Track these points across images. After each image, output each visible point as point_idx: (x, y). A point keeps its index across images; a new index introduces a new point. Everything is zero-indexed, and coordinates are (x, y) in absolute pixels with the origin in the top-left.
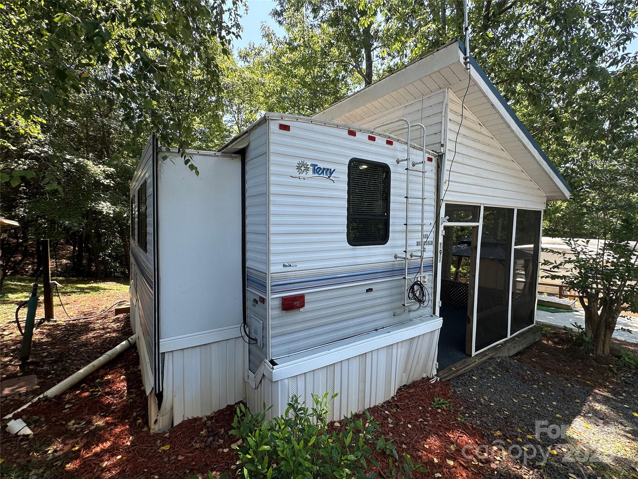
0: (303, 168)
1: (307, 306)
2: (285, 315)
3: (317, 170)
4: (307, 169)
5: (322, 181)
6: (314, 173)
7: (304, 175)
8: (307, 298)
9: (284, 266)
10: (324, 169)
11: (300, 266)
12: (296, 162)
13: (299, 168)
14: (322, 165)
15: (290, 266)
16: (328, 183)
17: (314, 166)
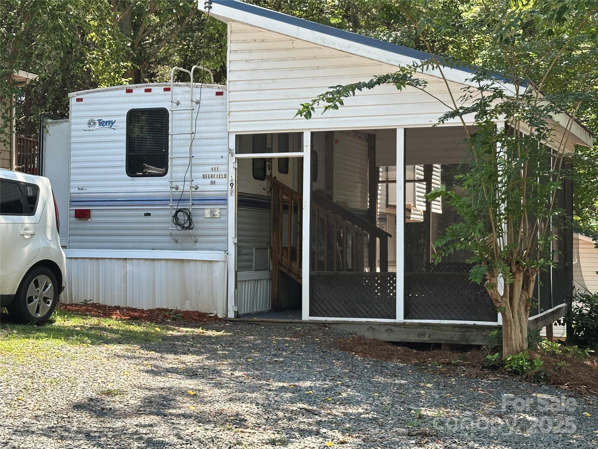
0: (92, 124)
1: (93, 219)
2: (78, 221)
3: (102, 123)
4: (95, 124)
5: (106, 130)
6: (100, 126)
7: (92, 128)
8: (93, 213)
9: (79, 189)
10: (107, 122)
11: (89, 190)
12: (87, 120)
13: (89, 124)
14: (105, 119)
15: (83, 189)
16: (111, 131)
17: (99, 120)
